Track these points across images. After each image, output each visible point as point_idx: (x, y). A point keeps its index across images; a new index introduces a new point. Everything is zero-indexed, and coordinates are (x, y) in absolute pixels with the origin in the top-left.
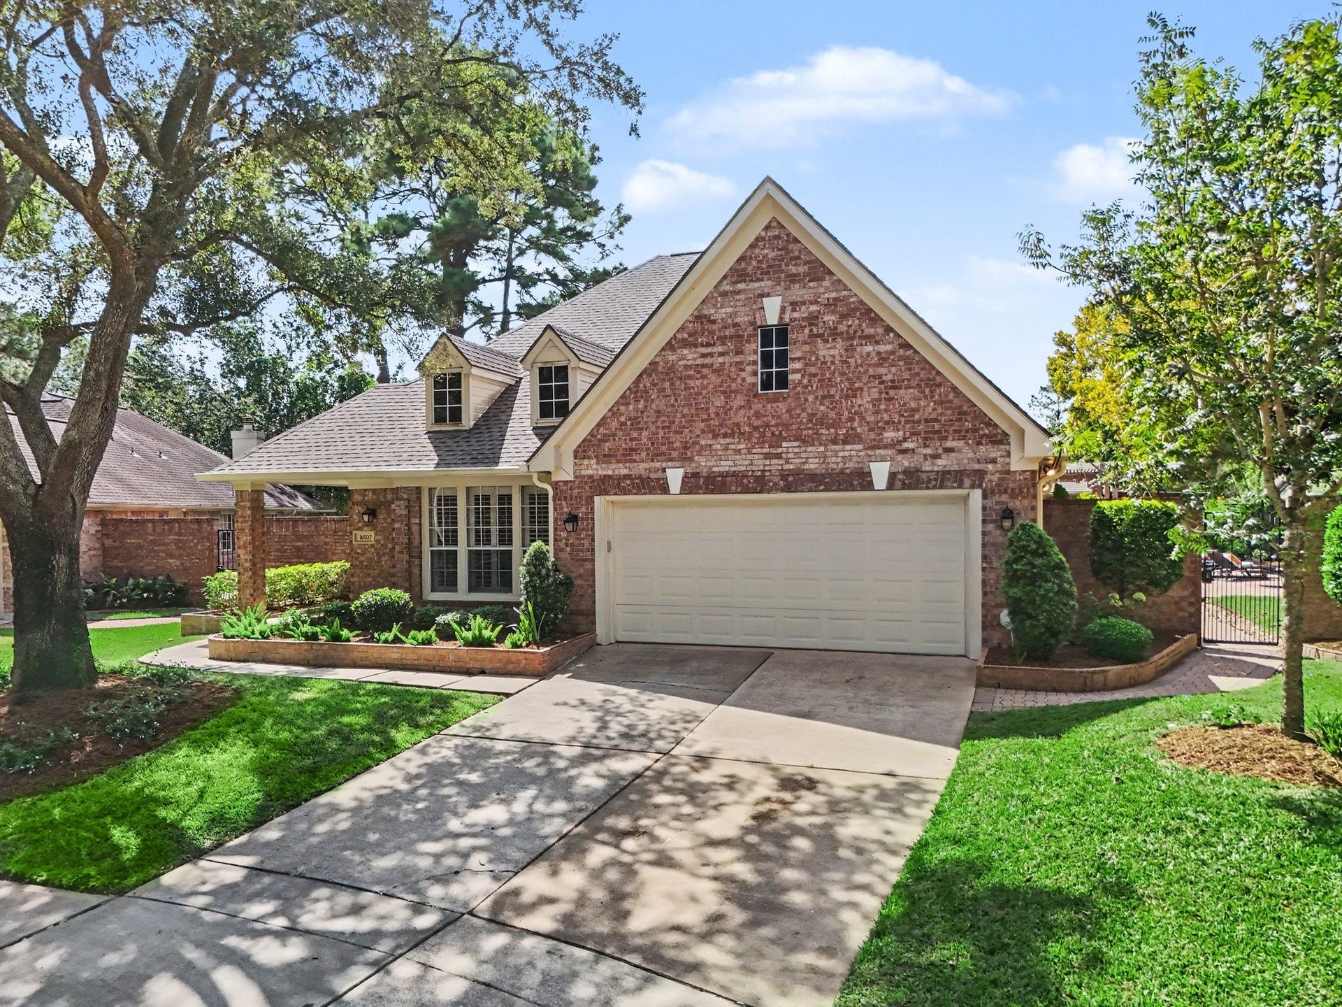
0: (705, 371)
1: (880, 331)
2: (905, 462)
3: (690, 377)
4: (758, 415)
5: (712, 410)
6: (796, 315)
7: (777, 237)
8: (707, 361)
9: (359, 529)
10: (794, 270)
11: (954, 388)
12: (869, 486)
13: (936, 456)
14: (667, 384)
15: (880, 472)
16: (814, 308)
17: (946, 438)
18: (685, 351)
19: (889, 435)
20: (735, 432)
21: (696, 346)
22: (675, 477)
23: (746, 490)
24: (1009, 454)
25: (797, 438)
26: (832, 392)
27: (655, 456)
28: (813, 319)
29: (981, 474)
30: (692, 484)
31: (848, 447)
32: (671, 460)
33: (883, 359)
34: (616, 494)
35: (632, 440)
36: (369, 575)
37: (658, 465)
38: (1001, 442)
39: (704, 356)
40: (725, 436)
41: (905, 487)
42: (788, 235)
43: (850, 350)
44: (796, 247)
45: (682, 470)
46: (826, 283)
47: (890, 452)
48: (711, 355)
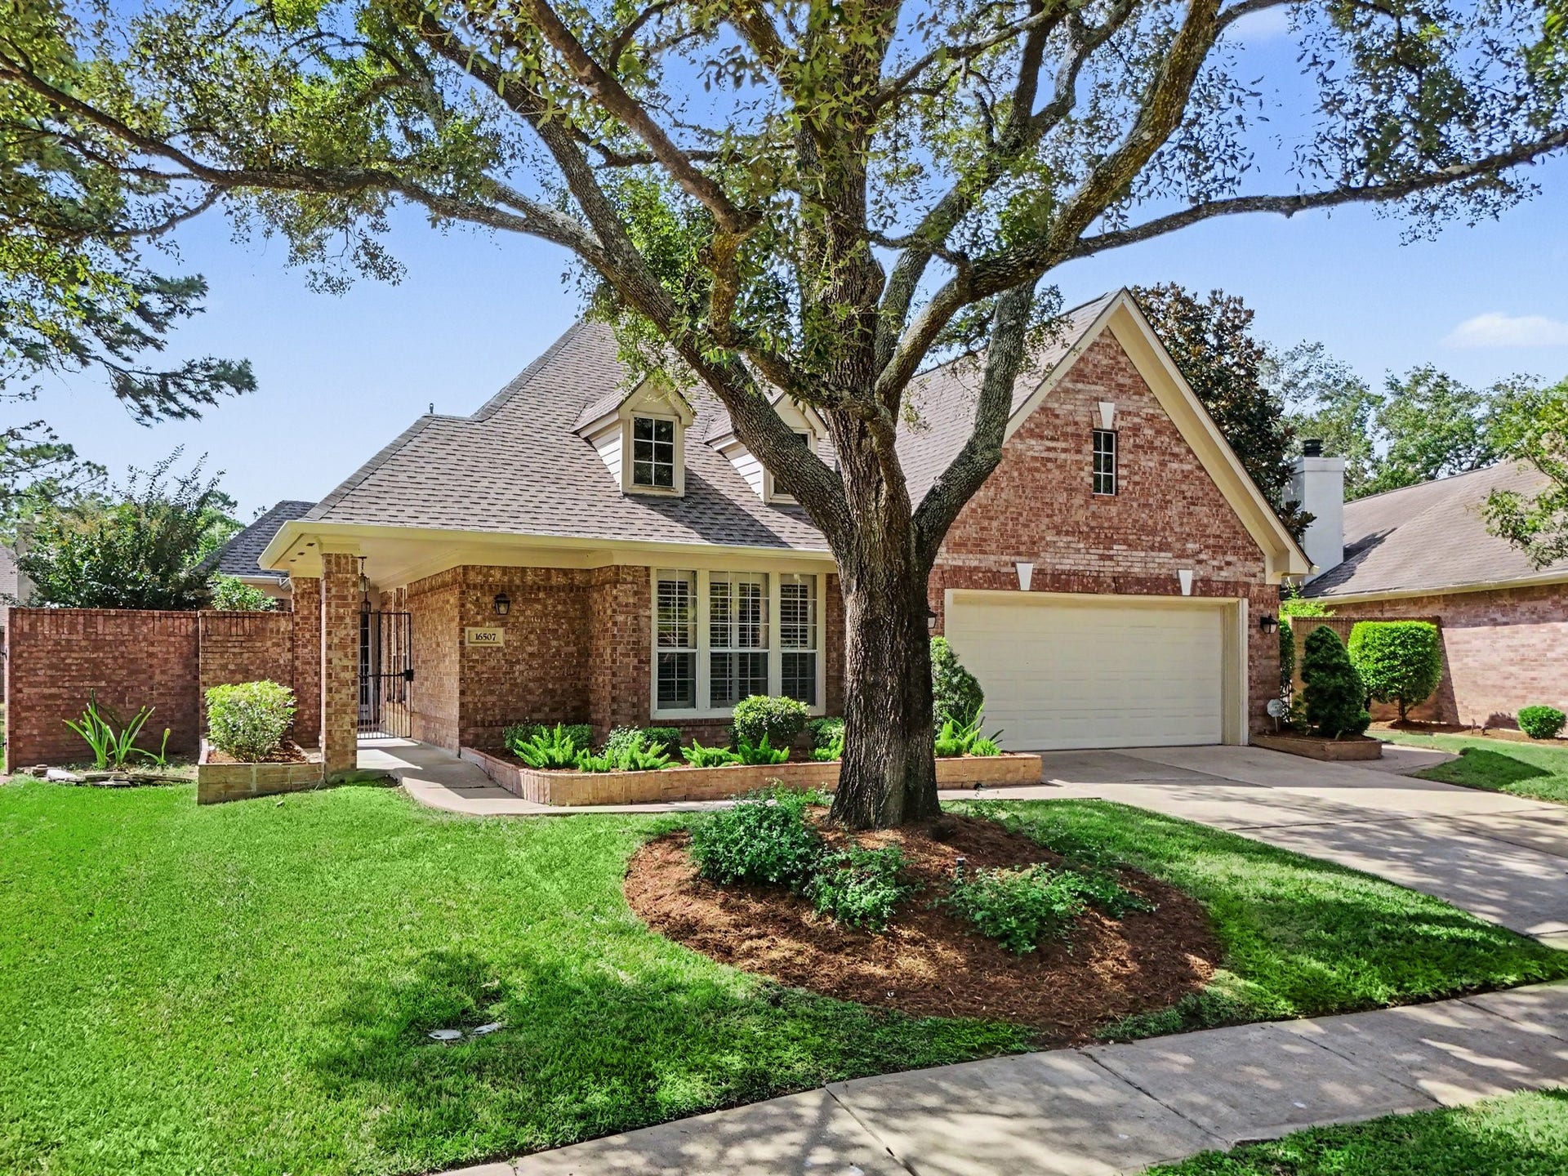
0: (1050, 465)
1: (1183, 451)
2: (1202, 572)
3: (1037, 470)
4: (1094, 515)
5: (1056, 506)
6: (1123, 424)
7: (1109, 346)
8: (1052, 455)
9: (476, 624)
10: (1121, 380)
11: (1231, 510)
12: (1178, 591)
13: (1220, 568)
14: (1016, 474)
15: (1186, 578)
16: (1137, 420)
17: (1225, 553)
18: (1033, 442)
19: (1191, 546)
20: (1075, 531)
21: (1042, 437)
22: (1025, 571)
23: (1086, 590)
24: (1264, 570)
25: (1125, 542)
26: (1151, 501)
27: (1004, 549)
28: (1136, 430)
29: (1247, 585)
30: (1041, 581)
31: (1163, 554)
32: (1019, 554)
33: (1186, 476)
34: (967, 588)
35: (983, 529)
36: (492, 692)
37: (1005, 558)
38: (1258, 560)
39: (1049, 449)
40: (1067, 533)
41: (1204, 594)
42: (1118, 345)
43: (1163, 464)
44: (1122, 359)
45: (1031, 566)
46: (1146, 399)
47: (1191, 561)
48: (1055, 449)
